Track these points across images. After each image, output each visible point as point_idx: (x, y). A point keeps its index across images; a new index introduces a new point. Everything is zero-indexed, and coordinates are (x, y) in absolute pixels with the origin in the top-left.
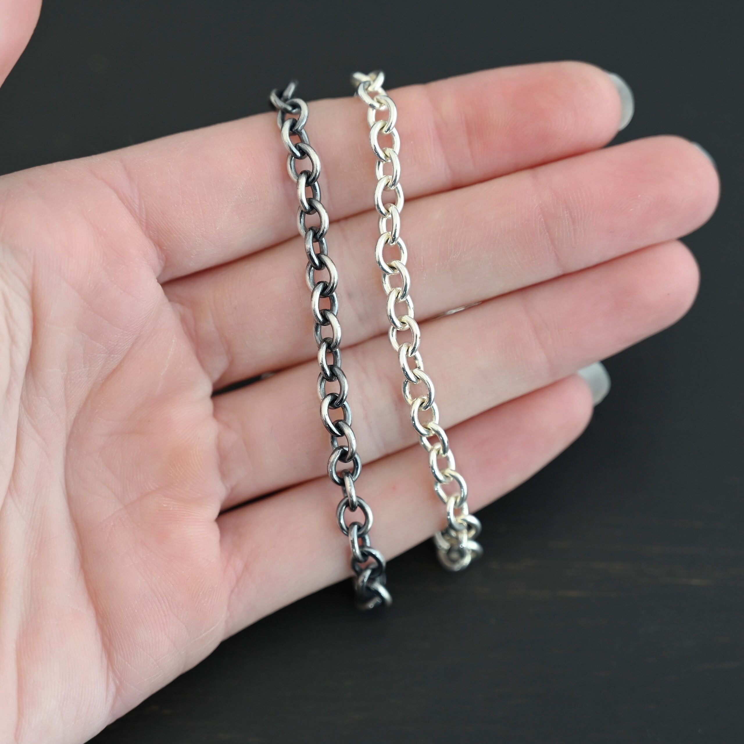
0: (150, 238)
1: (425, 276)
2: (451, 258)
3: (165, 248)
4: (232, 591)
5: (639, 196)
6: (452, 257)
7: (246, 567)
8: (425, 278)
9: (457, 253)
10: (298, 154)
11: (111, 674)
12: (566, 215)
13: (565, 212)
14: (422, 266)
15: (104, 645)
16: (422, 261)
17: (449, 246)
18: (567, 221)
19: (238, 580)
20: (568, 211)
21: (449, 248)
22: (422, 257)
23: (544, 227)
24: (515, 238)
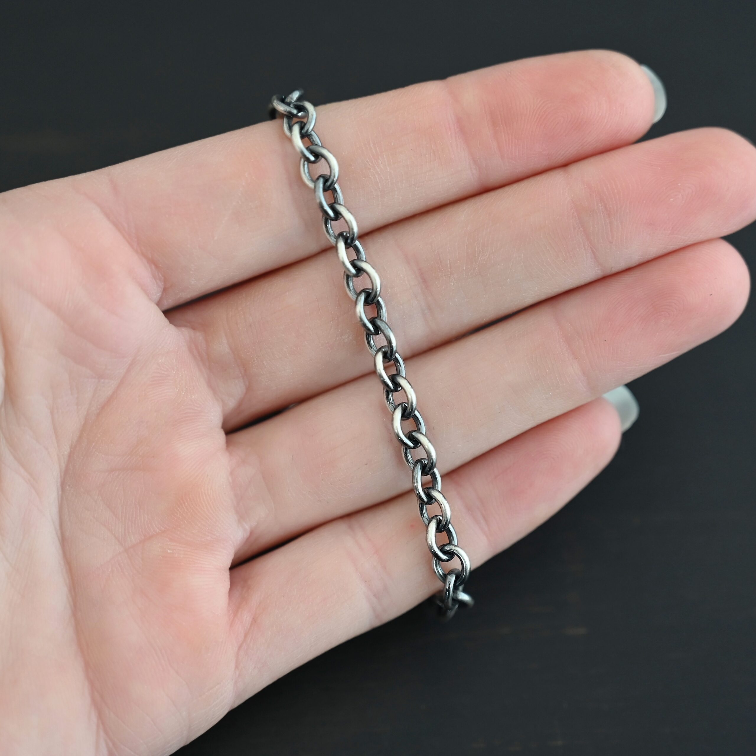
0: (144, 255)
1: (453, 281)
2: (479, 260)
3: (160, 265)
4: (240, 647)
5: (679, 184)
6: (480, 258)
7: (254, 621)
8: (453, 284)
9: (486, 254)
10: (312, 158)
11: (102, 733)
12: (601, 208)
13: (600, 205)
14: (449, 270)
15: (94, 701)
16: (449, 266)
17: (476, 247)
18: (602, 214)
19: (246, 636)
20: (602, 204)
21: (477, 249)
22: (448, 261)
23: (578, 221)
24: (547, 235)
